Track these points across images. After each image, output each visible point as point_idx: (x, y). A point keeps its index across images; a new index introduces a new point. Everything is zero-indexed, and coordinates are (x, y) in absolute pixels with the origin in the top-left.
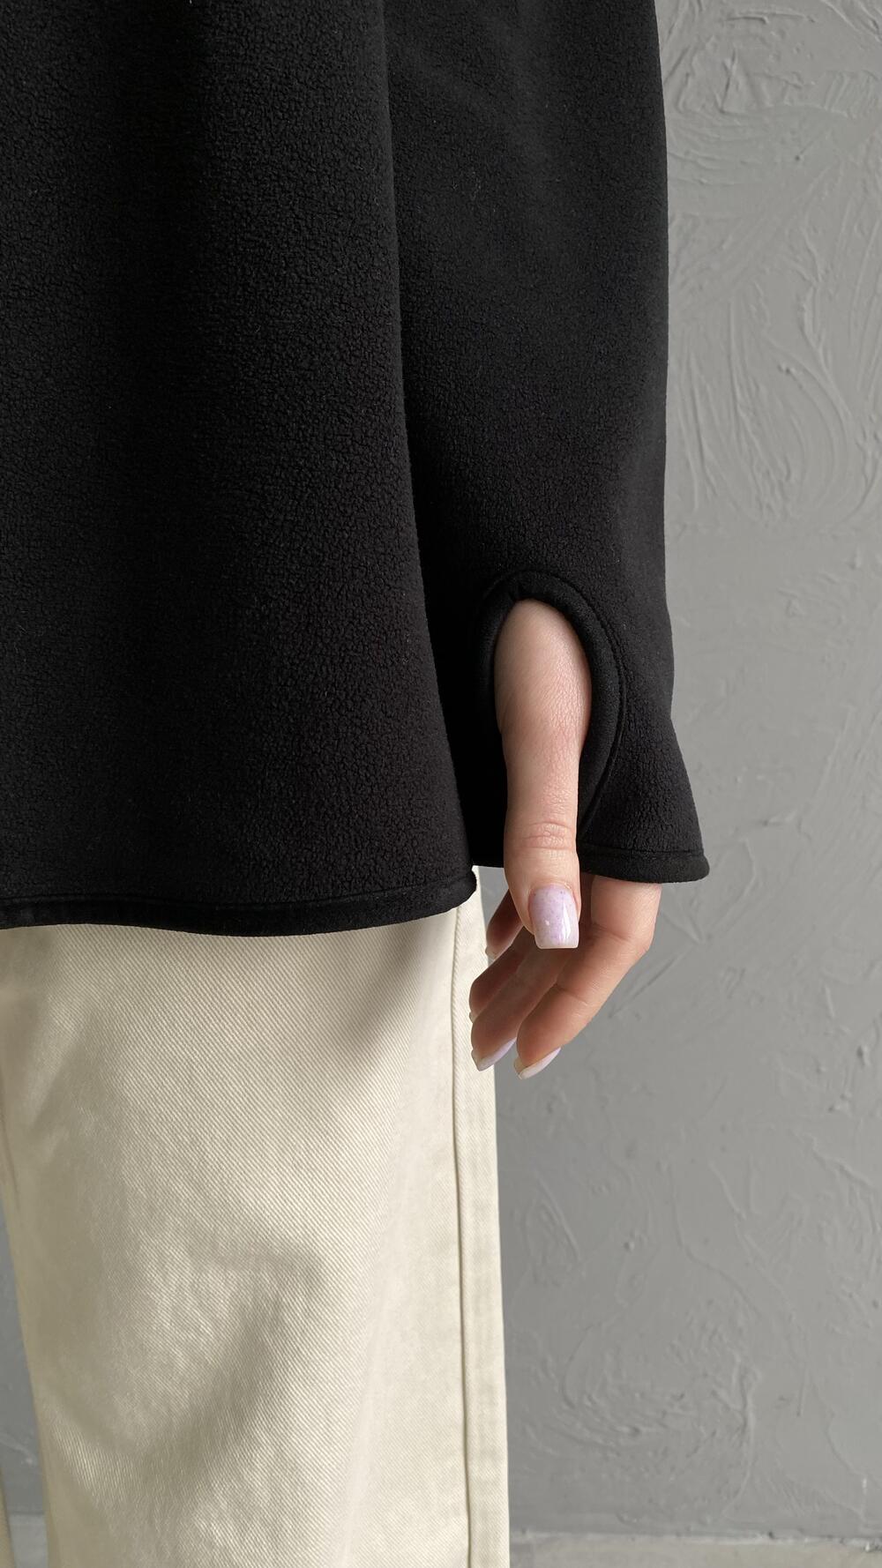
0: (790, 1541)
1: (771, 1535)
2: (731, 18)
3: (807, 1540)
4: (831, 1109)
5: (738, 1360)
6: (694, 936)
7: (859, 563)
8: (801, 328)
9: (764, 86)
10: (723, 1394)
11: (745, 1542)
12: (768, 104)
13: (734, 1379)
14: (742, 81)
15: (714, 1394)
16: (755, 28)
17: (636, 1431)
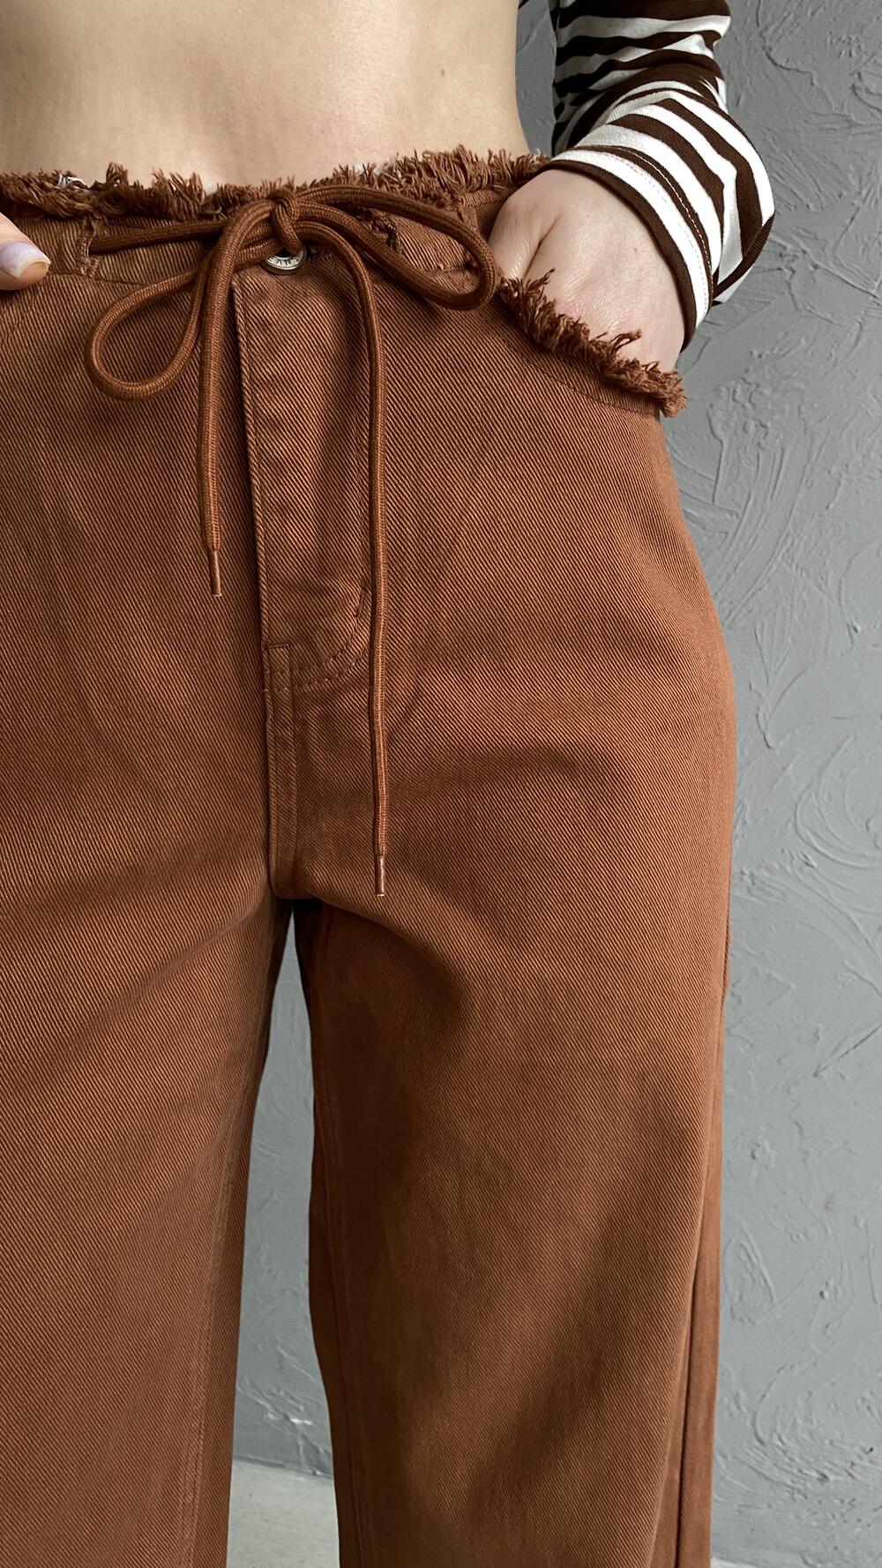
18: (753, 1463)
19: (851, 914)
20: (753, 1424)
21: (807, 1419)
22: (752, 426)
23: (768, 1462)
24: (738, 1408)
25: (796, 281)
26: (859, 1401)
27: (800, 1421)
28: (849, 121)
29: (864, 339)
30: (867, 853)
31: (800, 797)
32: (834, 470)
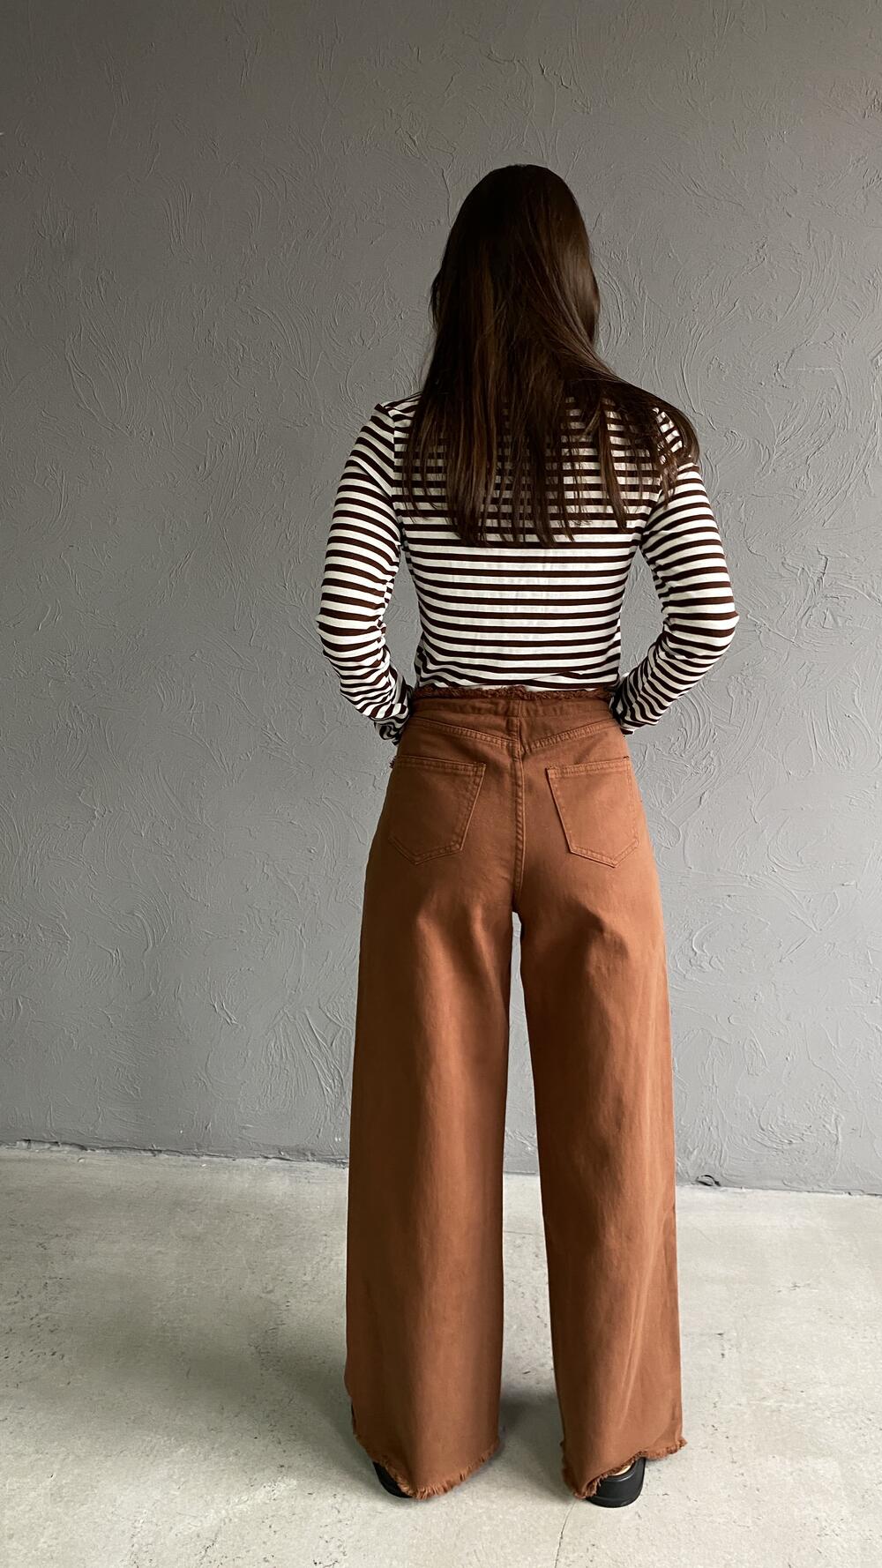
0: (858, 1196)
1: (850, 1194)
2: (826, 596)
3: (865, 1196)
4: (872, 1003)
5: (835, 1111)
6: (815, 929)
7: (877, 786)
8: (854, 701)
9: (839, 619)
10: (827, 1126)
11: (837, 1196)
12: (840, 625)
13: (833, 1120)
14: (831, 617)
15: (824, 1126)
16: (835, 600)
17: (791, 1143)
18: (759, 1140)
19: (793, 892)
20: (759, 1121)
21: (783, 1117)
22: (745, 693)
23: (766, 1139)
24: (752, 1114)
25: (762, 636)
26: (805, 1106)
27: (780, 1118)
28: (781, 575)
29: (789, 660)
30: (799, 865)
31: (770, 843)
32: (779, 709)
